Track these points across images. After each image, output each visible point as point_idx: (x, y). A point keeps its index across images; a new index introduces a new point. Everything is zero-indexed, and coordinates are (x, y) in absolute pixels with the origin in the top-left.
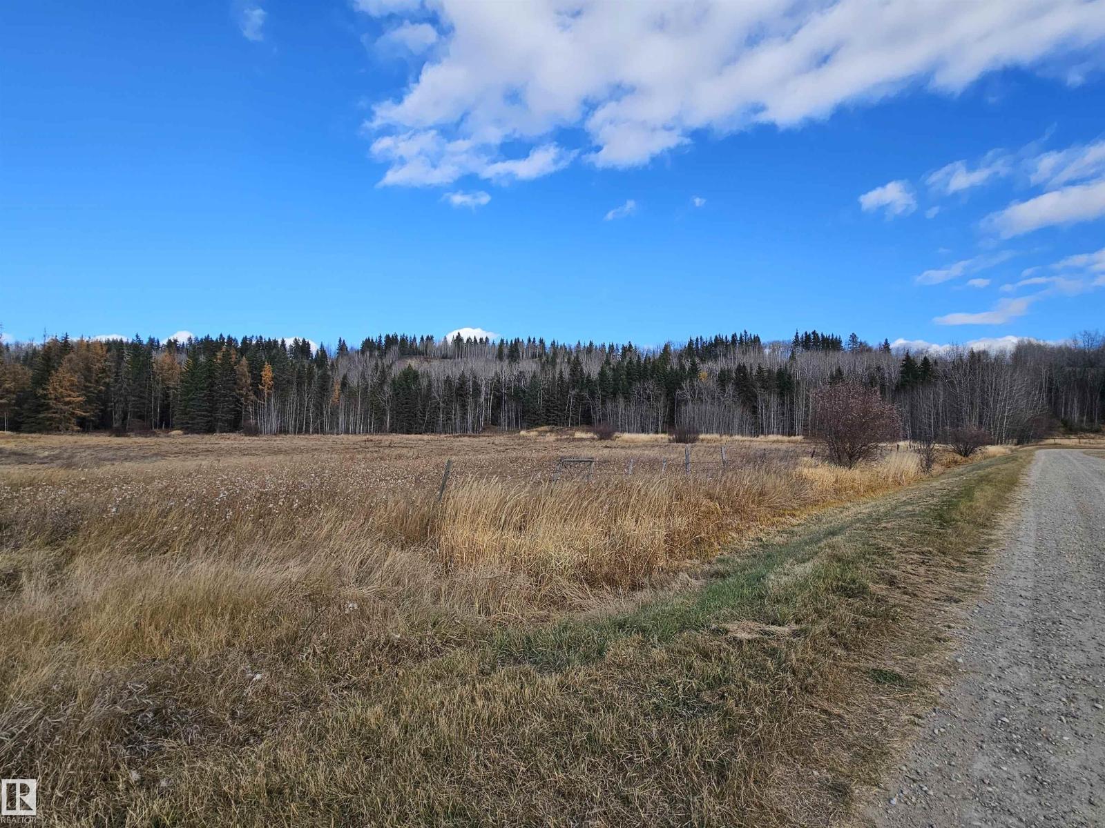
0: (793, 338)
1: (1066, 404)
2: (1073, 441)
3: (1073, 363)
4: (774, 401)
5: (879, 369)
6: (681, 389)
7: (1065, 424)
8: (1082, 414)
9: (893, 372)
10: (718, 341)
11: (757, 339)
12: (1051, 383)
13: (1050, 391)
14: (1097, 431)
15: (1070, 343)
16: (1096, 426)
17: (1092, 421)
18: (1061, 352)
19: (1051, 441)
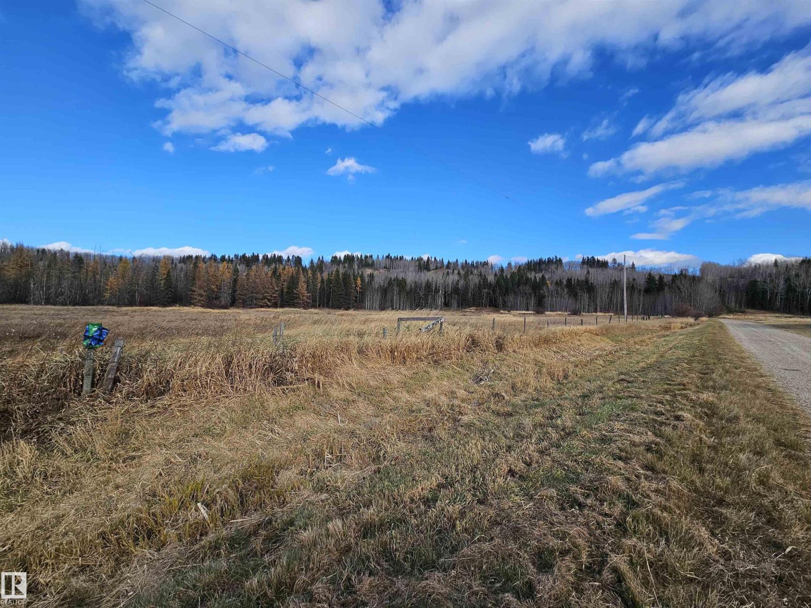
0: (581, 260)
1: (729, 298)
2: (732, 316)
3: (732, 276)
4: (586, 296)
5: (634, 279)
6: (543, 290)
7: (727, 307)
8: (736, 304)
9: (641, 282)
10: (541, 262)
11: (560, 260)
12: (721, 288)
13: (720, 291)
14: (743, 312)
15: (732, 265)
16: (742, 310)
17: (741, 307)
18: (726, 268)
19: (722, 316)
